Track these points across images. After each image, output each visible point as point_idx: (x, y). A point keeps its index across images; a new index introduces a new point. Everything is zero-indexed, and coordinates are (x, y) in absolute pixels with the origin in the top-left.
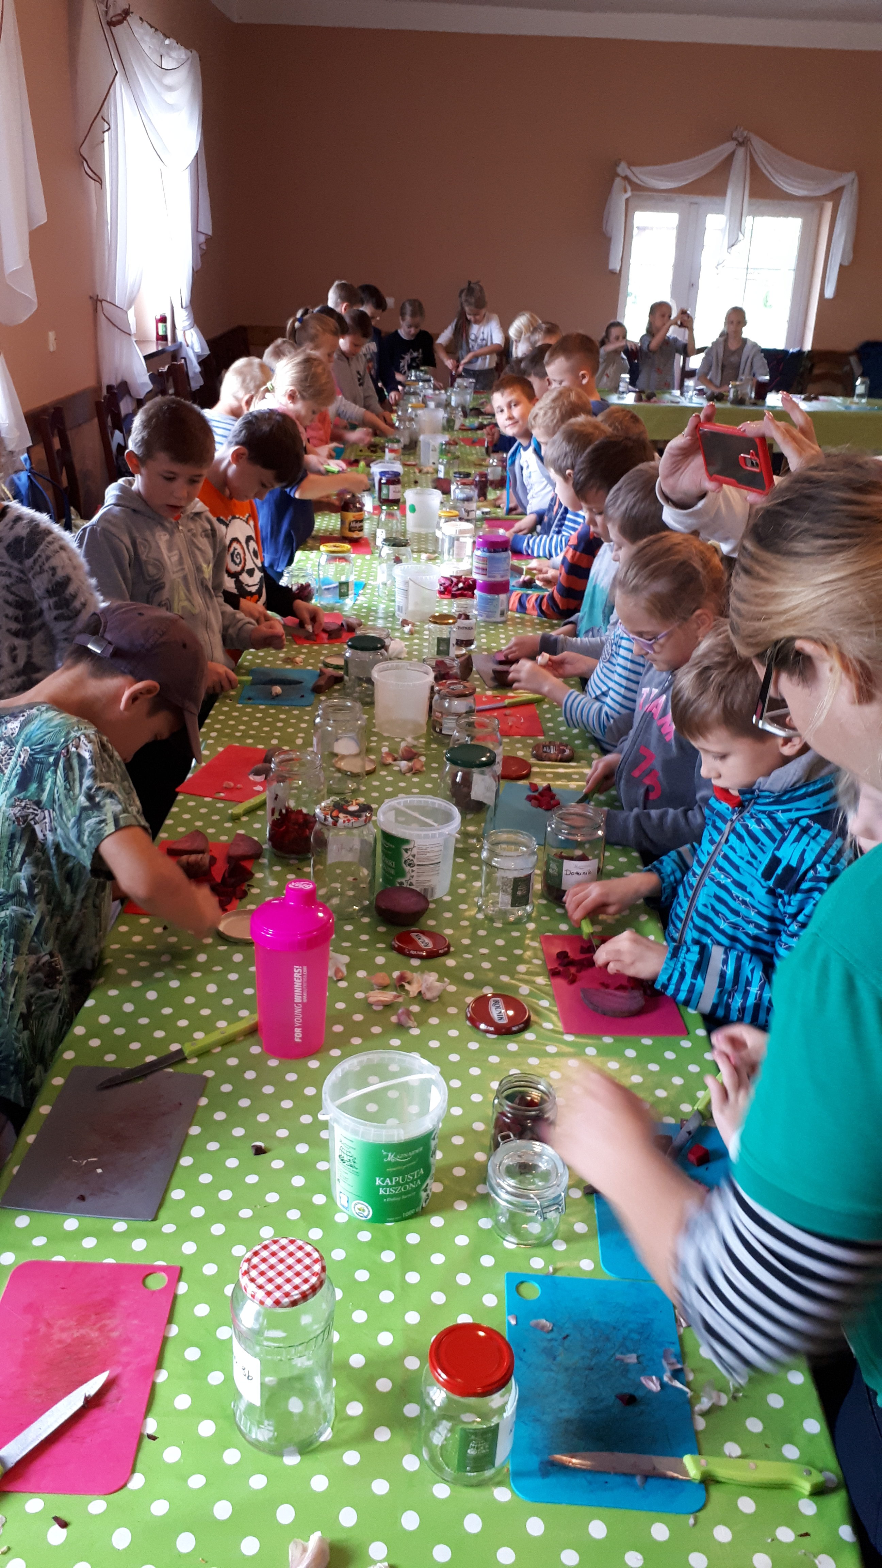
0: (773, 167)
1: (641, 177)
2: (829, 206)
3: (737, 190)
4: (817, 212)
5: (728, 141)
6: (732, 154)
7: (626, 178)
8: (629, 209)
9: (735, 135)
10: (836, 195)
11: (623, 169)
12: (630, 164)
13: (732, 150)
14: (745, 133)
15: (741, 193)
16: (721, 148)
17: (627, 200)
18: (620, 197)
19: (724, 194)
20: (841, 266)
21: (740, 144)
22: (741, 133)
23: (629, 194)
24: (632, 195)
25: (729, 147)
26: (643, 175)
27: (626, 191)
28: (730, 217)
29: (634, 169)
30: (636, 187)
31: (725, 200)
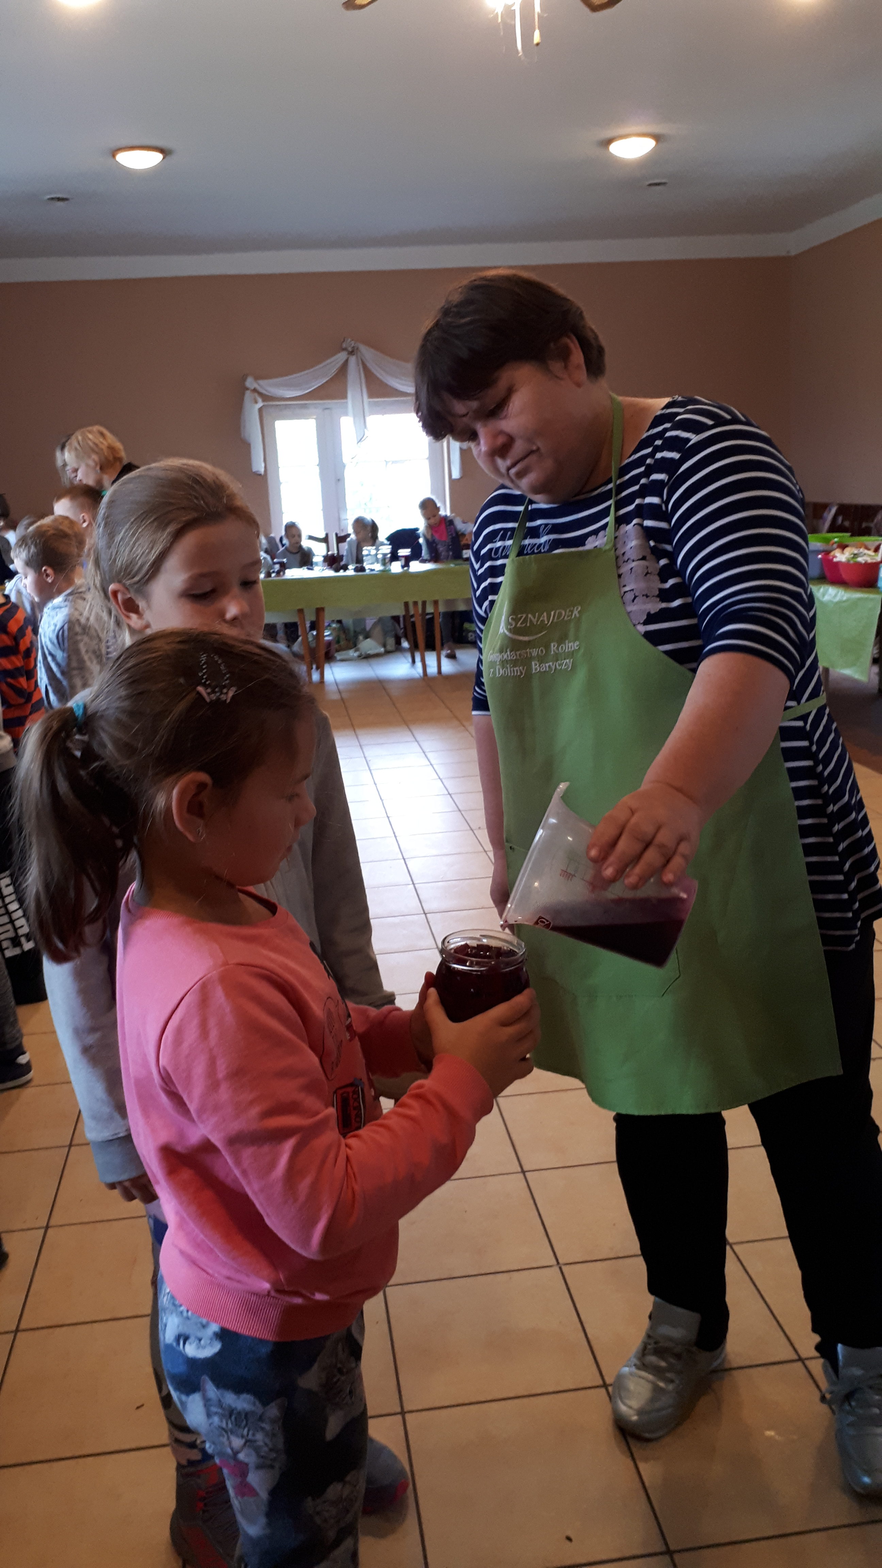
0: (383, 369)
1: (267, 388)
3: (356, 392)
5: (339, 352)
6: (346, 362)
7: (255, 390)
8: (265, 420)
9: (344, 346)
11: (250, 383)
12: (257, 378)
13: (345, 359)
14: (353, 342)
15: (361, 395)
16: (336, 357)
17: (260, 410)
18: (252, 408)
19: (344, 396)
21: (351, 353)
22: (349, 343)
23: (260, 404)
24: (264, 406)
25: (342, 356)
26: (269, 387)
27: (256, 402)
28: (354, 417)
29: (261, 382)
30: (266, 398)
31: (347, 403)
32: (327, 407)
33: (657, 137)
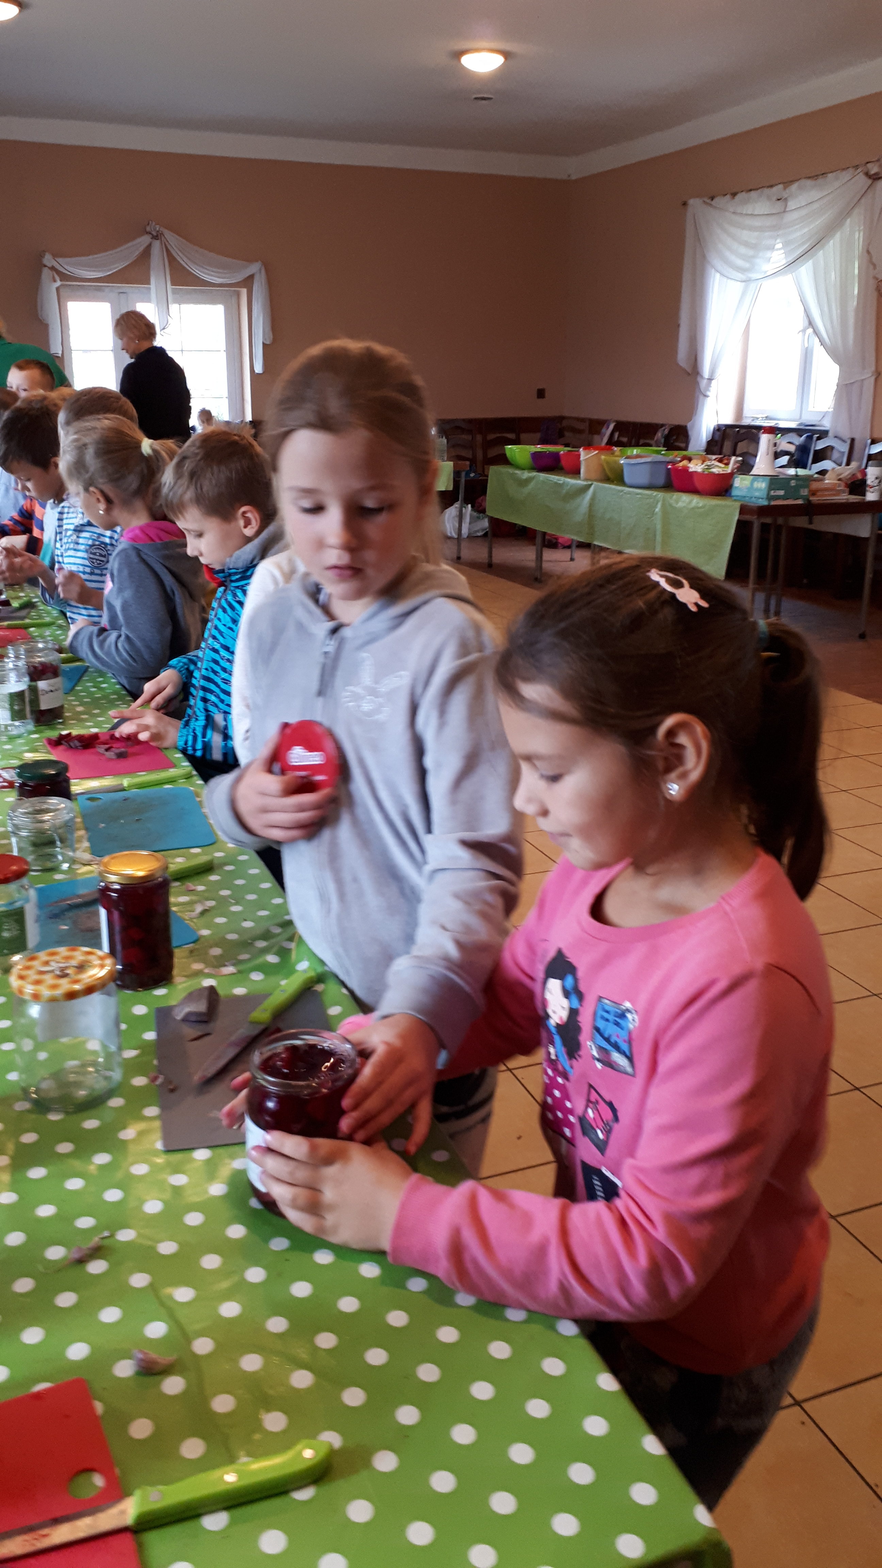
0: (189, 259)
1: (66, 267)
2: (244, 292)
3: (159, 279)
4: (234, 300)
5: (142, 235)
6: (149, 246)
7: (53, 268)
8: (61, 300)
9: (148, 229)
10: (248, 282)
11: (48, 260)
12: (55, 256)
13: (148, 243)
14: (157, 227)
15: (164, 282)
16: (139, 240)
17: (58, 289)
18: (51, 287)
19: (148, 282)
20: (264, 344)
21: (156, 237)
22: (154, 227)
23: (59, 283)
24: (62, 285)
25: (145, 240)
26: (68, 266)
27: (55, 281)
28: (158, 304)
29: (60, 260)
30: (64, 277)
31: (150, 289)
32: (124, 291)
33: (506, 54)
